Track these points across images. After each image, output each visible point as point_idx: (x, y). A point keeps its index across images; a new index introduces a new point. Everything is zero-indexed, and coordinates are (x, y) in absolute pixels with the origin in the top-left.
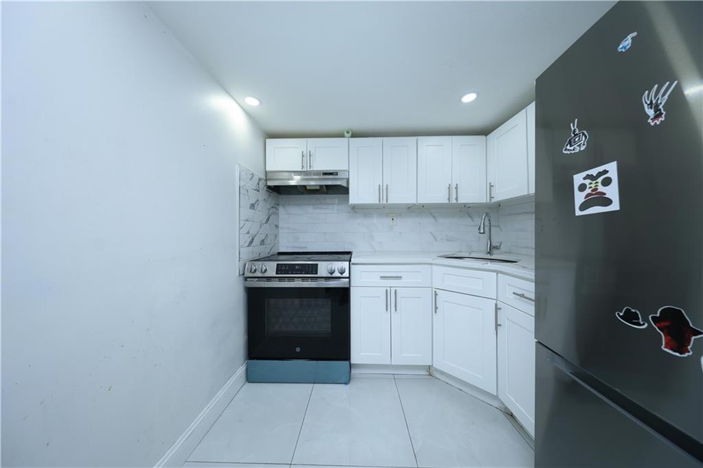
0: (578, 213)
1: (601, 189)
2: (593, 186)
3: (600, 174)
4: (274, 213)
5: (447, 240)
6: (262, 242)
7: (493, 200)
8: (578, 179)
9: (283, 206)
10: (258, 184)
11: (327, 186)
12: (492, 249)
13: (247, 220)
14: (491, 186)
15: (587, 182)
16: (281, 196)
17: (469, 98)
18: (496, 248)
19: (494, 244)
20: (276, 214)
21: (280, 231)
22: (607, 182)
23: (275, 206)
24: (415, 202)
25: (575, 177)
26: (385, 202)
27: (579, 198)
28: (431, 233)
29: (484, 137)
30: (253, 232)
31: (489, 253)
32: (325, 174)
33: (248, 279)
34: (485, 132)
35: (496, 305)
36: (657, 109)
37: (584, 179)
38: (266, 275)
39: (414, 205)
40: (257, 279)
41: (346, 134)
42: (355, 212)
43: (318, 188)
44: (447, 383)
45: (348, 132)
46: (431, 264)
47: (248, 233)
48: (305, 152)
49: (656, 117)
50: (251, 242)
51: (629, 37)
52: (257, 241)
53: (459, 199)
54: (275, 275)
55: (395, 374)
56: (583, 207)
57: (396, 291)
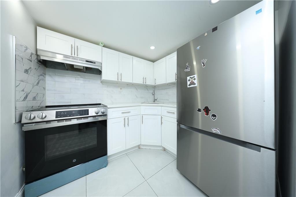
0: (188, 87)
1: (193, 81)
2: (192, 80)
3: (193, 77)
4: (43, 80)
5: (141, 98)
6: (34, 99)
7: (156, 84)
8: (188, 78)
9: (50, 75)
10: (31, 56)
11: (87, 68)
12: (155, 100)
13: (22, 81)
14: (155, 80)
15: (190, 79)
16: (47, 69)
17: (152, 48)
18: (156, 100)
19: (155, 99)
20: (44, 80)
21: (47, 92)
22: (195, 79)
23: (44, 74)
24: (132, 82)
25: (187, 77)
26: (120, 81)
27: (189, 83)
28: (136, 95)
29: (153, 63)
30: (27, 90)
31: (154, 102)
32: (87, 61)
33: (24, 125)
34: (153, 61)
35: (161, 117)
36: (204, 64)
37: (190, 78)
38: (46, 120)
39: (131, 83)
40: (34, 124)
41: (100, 44)
42: (103, 84)
43: (82, 68)
44: (145, 149)
45: (102, 44)
46: (140, 106)
47: (23, 91)
48: (73, 46)
49: (204, 66)
50: (26, 98)
51: (199, 47)
52: (30, 97)
53: (146, 83)
54: (55, 119)
55: (126, 153)
56: (189, 85)
57: (128, 118)
